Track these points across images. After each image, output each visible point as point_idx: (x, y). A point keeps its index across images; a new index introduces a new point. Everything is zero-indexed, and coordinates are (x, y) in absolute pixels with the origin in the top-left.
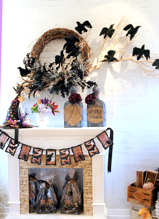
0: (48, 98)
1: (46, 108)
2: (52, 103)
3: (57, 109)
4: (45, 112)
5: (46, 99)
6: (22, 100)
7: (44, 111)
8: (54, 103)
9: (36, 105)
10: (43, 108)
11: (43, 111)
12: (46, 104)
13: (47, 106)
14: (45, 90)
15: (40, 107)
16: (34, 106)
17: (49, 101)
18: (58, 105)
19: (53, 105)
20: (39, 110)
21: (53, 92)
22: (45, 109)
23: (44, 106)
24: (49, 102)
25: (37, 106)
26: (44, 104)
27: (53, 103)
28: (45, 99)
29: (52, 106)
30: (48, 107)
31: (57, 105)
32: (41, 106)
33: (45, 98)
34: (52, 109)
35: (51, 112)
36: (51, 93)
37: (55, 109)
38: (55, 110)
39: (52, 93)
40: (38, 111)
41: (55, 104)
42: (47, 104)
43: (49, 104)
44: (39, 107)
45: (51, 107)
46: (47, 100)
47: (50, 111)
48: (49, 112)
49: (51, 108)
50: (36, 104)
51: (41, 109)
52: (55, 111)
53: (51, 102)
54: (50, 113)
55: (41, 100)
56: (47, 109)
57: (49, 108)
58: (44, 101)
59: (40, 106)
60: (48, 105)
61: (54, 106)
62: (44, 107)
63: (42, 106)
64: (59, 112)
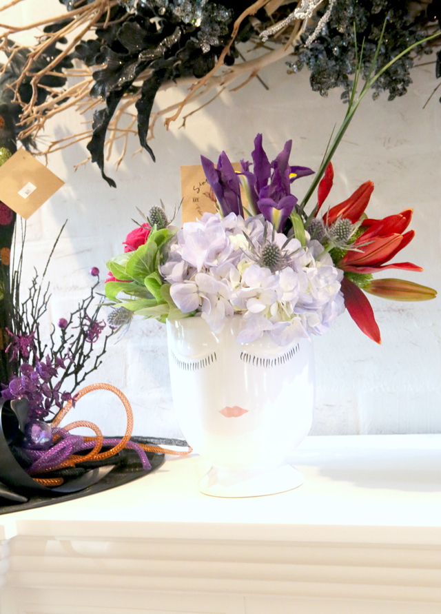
0: (289, 146)
1: (271, 260)
2: (340, 193)
3: (397, 259)
4: (255, 307)
5: (271, 158)
6: (31, 187)
7: (243, 301)
8: (364, 193)
9: (155, 232)
10: (224, 257)
11: (234, 296)
12: (268, 218)
13: (280, 239)
14: (265, 63)
15: (199, 260)
16: (136, 241)
17: (302, 171)
18: (408, 214)
19: (354, 219)
20: (183, 293)
21: (341, 77)
22: (254, 276)
23: (239, 241)
24: (299, 188)
25: (159, 240)
26: (238, 210)
27: (349, 194)
28: (259, 154)
29: (342, 235)
30: (294, 244)
31: (397, 210)
32: (202, 240)
33: (259, 140)
34: (336, 262)
35: (338, 303)
36: (318, 82)
37: (377, 264)
38: (377, 275)
39: (340, 90)
40: (167, 301)
41: (376, 210)
42: (277, 214)
43: (308, 210)
44: (178, 258)
45: (325, 243)
46: (281, 164)
47: (322, 298)
48: (302, 306)
49: (328, 260)
50: (158, 218)
51: (200, 276)
52: (383, 288)
53: (325, 185)
54: (316, 316)
55: (206, 163)
56: (284, 275)
57: (307, 257)
58: (244, 180)
59: (189, 239)
60: (295, 218)
61: (369, 225)
62: (236, 257)
63: (220, 238)
64: (431, 294)
